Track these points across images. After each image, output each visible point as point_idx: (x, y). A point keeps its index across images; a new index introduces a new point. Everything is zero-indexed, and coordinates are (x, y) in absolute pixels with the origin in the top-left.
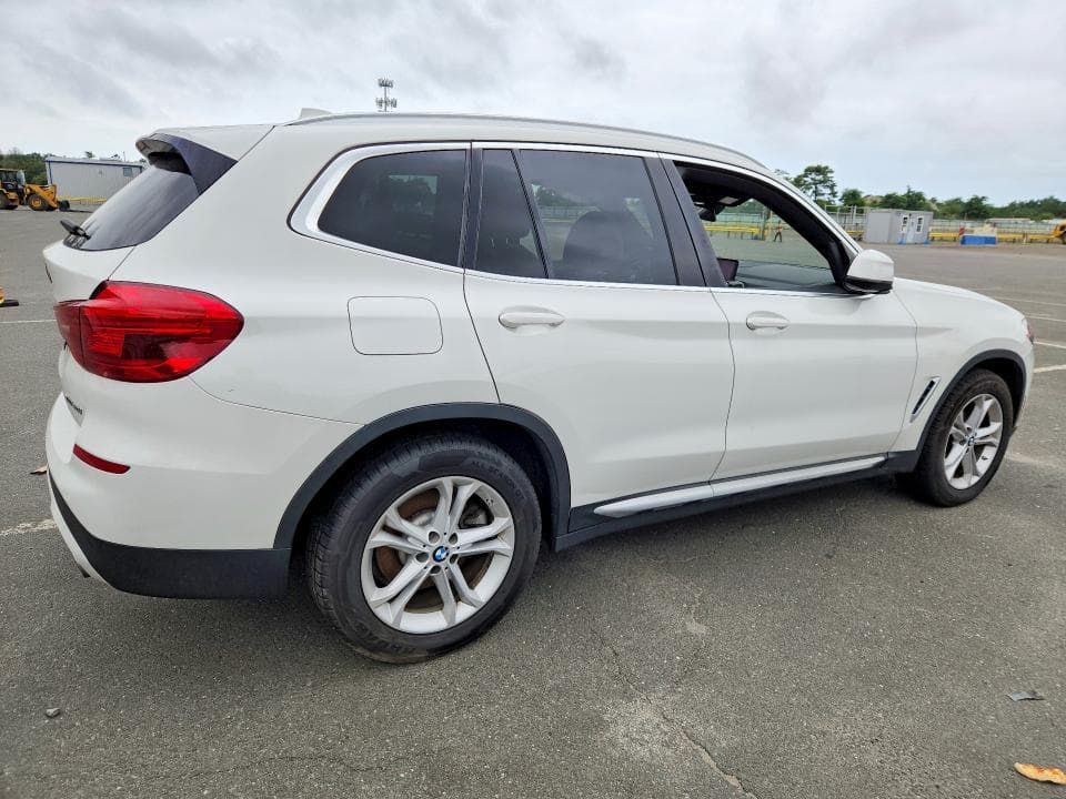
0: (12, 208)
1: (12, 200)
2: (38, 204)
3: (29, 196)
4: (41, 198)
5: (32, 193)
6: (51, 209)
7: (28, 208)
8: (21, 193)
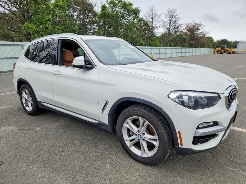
0: (222, 54)
1: (223, 52)
2: (227, 52)
3: (226, 51)
4: (228, 51)
5: (227, 50)
6: (230, 53)
7: (225, 53)
8: (224, 50)
